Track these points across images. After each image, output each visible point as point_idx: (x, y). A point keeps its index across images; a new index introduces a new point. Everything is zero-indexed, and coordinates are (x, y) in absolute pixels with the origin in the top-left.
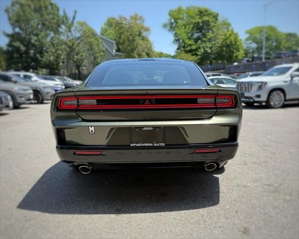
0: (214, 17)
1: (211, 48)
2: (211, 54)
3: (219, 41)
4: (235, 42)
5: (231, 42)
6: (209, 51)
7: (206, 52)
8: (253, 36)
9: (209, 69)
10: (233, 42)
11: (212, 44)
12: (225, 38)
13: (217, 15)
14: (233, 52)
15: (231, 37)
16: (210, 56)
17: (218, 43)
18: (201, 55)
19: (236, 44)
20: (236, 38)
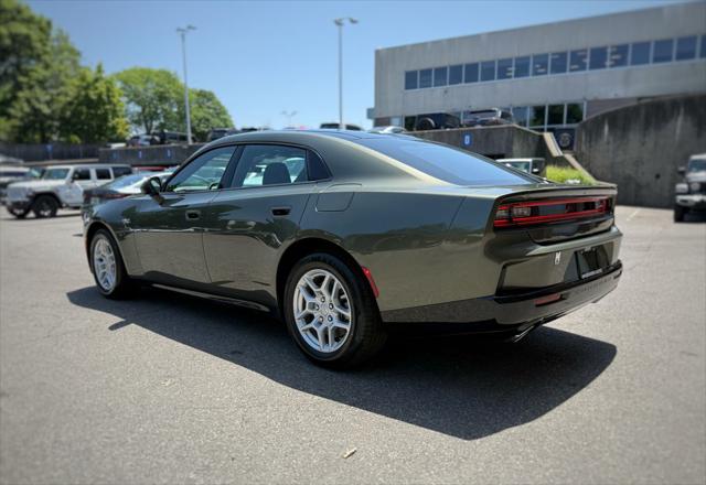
0: (41, 29)
1: (48, 103)
2: (51, 117)
3: (71, 90)
4: (108, 97)
5: (100, 96)
6: (46, 110)
7: (36, 112)
8: (130, 87)
9: (51, 155)
10: (104, 97)
11: (52, 95)
12: (84, 84)
13: (49, 24)
14: (105, 119)
15: (98, 85)
16: (49, 122)
17: (66, 95)
18: (22, 119)
19: (110, 102)
20: (108, 90)
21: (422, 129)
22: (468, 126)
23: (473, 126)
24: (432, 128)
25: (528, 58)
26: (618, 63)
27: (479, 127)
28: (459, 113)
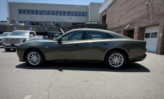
21: (33, 25)
22: (45, 25)
23: (46, 26)
24: (35, 25)
25: (50, 11)
26: (68, 15)
27: (48, 26)
28: (42, 22)
